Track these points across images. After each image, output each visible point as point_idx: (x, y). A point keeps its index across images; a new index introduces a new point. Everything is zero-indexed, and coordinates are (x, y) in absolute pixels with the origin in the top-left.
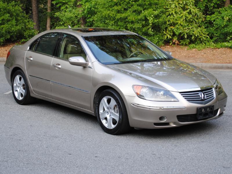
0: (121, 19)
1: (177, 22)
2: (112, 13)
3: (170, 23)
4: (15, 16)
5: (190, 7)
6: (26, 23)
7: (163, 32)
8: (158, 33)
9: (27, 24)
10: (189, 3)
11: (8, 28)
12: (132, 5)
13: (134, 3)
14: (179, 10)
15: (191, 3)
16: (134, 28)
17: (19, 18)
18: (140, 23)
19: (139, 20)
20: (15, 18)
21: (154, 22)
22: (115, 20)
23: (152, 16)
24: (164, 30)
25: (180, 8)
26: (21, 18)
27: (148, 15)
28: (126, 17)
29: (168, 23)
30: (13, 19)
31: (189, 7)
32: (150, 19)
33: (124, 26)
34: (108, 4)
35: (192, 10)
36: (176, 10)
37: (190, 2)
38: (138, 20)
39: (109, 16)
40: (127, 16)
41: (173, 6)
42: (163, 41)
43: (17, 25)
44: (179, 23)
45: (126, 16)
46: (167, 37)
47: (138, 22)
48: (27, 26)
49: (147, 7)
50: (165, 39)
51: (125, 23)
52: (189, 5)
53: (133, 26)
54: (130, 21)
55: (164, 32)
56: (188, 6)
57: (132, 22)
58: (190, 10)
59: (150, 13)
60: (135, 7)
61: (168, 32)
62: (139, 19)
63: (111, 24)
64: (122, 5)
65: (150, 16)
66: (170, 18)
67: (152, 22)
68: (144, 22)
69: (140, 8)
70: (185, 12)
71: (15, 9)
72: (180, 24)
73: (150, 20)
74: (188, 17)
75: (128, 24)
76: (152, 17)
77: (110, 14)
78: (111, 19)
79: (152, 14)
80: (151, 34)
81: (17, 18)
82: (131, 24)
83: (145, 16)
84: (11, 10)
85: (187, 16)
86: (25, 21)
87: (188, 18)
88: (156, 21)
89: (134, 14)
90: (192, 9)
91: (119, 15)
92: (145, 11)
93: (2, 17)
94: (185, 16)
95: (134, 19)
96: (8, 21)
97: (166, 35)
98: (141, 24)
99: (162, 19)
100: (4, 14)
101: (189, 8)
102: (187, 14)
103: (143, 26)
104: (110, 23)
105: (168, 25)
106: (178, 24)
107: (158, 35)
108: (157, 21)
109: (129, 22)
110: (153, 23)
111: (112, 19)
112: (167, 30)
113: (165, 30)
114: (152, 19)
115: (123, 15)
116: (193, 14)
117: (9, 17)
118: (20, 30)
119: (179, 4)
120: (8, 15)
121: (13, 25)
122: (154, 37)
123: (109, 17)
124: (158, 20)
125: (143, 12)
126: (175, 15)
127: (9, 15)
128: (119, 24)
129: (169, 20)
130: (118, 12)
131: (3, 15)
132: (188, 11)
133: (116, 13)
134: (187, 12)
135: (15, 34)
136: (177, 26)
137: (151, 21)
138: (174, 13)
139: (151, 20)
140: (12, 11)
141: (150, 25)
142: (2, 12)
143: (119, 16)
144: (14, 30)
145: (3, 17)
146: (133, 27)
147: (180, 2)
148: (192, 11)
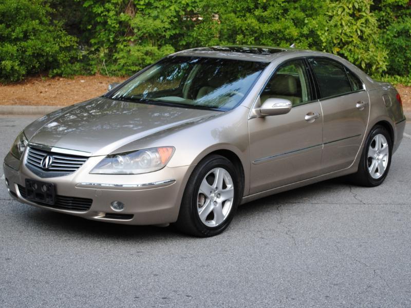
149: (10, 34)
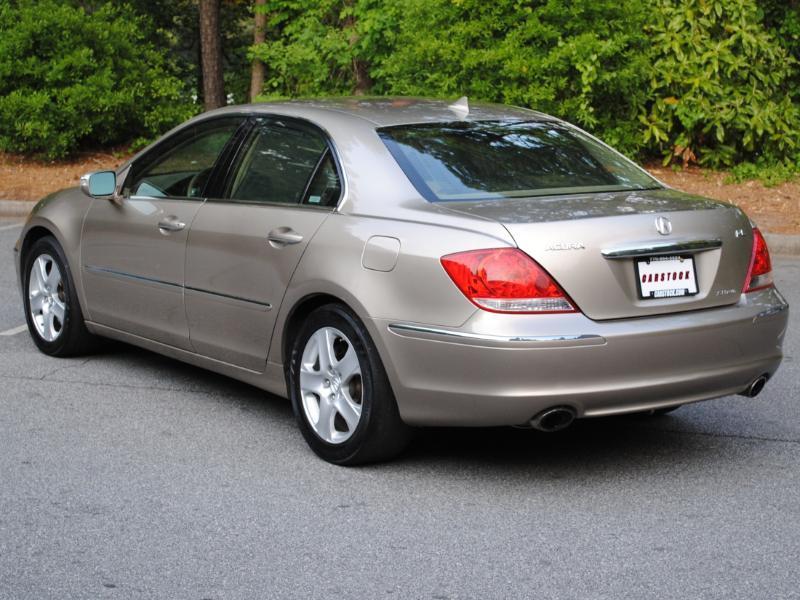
0: (481, 70)
1: (690, 81)
2: (448, 49)
3: (661, 85)
4: (111, 56)
5: (740, 27)
6: (152, 80)
7: (637, 119)
8: (619, 122)
9: (156, 83)
10: (736, 15)
11: (83, 96)
12: (523, 19)
13: (529, 10)
14: (699, 37)
15: (744, 13)
16: (526, 101)
17: (128, 64)
18: (549, 84)
19: (546, 73)
20: (111, 63)
21: (600, 83)
22: (461, 73)
23: (594, 57)
24: (640, 112)
25: (703, 30)
26: (133, 62)
27: (578, 53)
28: (499, 61)
29: (655, 85)
30: (106, 66)
31: (736, 28)
32: (586, 68)
33: (493, 95)
34: (436, 16)
35: (747, 38)
36: (688, 40)
37: (737, 9)
38: (543, 75)
39: (438, 59)
40: (504, 59)
41: (676, 23)
42: (635, 151)
43: (116, 88)
44: (697, 85)
45: (500, 57)
46: (653, 138)
47: (542, 82)
48: (156, 91)
49: (576, 26)
50: (645, 142)
51: (497, 82)
52: (737, 19)
53: (524, 96)
54: (512, 75)
55: (643, 119)
56: (731, 23)
57: (522, 81)
58: (739, 40)
59: (585, 48)
60: (533, 27)
61: (654, 117)
62: (545, 70)
63: (445, 88)
64: (485, 18)
65: (585, 59)
66: (663, 67)
67: (591, 80)
68: (563, 82)
69: (550, 31)
70: (719, 47)
71: (110, 33)
72: (701, 90)
73: (585, 74)
74: (728, 65)
75: (507, 88)
76: (593, 64)
77: (441, 51)
78: (447, 70)
79: (595, 53)
80: (588, 124)
81: (120, 62)
82: (518, 87)
83: (568, 59)
84: (98, 35)
85: (728, 59)
86: (149, 72)
87: (731, 69)
88: (607, 77)
89: (530, 49)
90: (745, 35)
91: (473, 52)
92: (568, 39)
93: (66, 60)
94: (720, 61)
95: (525, 69)
96: (87, 72)
97: (647, 127)
98: (552, 90)
99: (632, 70)
100: (75, 47)
101: (735, 32)
102: (727, 52)
103: (561, 95)
104: (442, 84)
105: (654, 92)
106: (693, 90)
107: (618, 129)
108: (613, 79)
109: (508, 80)
110: (594, 85)
111: (449, 69)
112: (654, 111)
113: (644, 110)
114: (591, 68)
115: (488, 55)
116: (748, 52)
117: (88, 57)
118: (129, 106)
119: (700, 15)
120: (86, 51)
121: (102, 88)
122: (604, 136)
123: (437, 63)
124: (614, 75)
125: (560, 44)
126: (681, 57)
127: (92, 51)
128: (474, 85)
129: (661, 74)
130: (474, 42)
131: (69, 53)
132: (731, 41)
133: (463, 47)
134: (729, 47)
135: (111, 118)
136: (689, 97)
137: (589, 76)
138: (677, 49)
139: (588, 73)
140: (100, 37)
141: (585, 90)
142: (68, 40)
143: (472, 58)
144: (105, 106)
145: (68, 59)
146: (523, 99)
147: (701, 10)
148: (744, 41)
149: (43, 73)
